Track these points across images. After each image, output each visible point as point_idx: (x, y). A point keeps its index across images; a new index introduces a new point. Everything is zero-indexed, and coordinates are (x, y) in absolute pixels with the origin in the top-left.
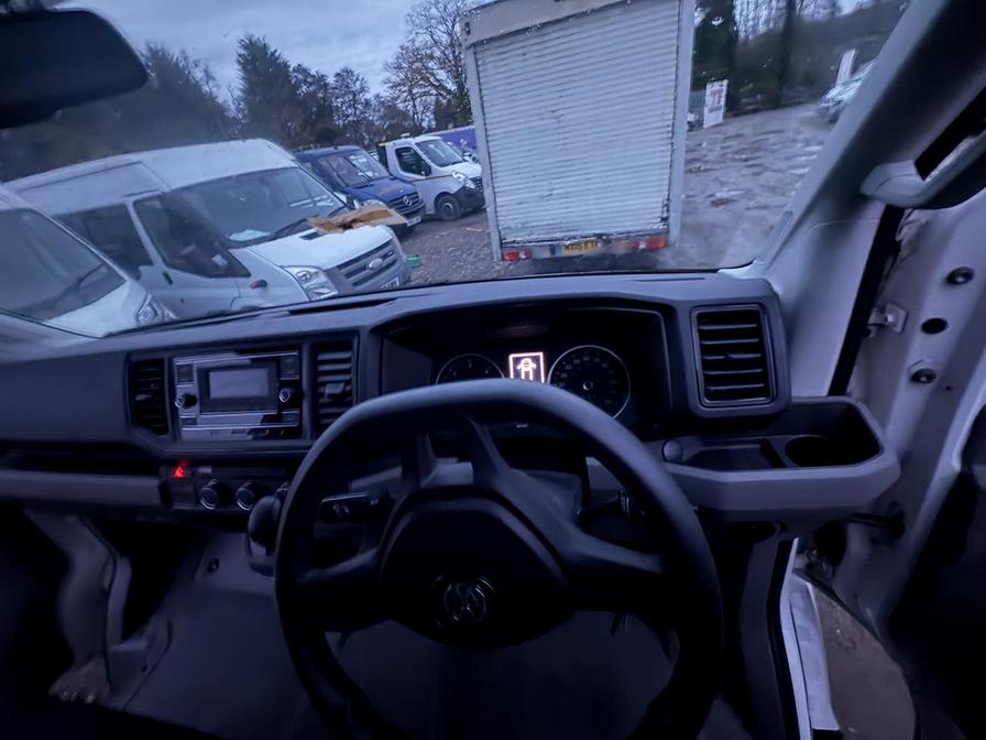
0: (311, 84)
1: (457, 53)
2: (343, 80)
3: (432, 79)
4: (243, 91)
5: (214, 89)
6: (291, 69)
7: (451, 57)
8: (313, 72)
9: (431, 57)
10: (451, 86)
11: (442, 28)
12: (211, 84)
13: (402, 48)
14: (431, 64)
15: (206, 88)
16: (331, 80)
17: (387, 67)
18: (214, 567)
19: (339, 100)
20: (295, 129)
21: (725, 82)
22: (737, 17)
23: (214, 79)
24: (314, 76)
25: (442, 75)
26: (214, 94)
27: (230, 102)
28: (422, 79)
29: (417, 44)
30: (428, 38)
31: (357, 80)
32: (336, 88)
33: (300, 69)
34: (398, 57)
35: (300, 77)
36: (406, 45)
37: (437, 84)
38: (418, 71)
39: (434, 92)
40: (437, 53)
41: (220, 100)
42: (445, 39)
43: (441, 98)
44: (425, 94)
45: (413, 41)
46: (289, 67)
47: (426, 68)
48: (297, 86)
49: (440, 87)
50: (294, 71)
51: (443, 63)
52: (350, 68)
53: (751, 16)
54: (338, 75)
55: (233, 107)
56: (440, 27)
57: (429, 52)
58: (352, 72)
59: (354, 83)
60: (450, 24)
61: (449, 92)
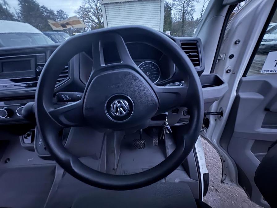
0: (48, 13)
1: (98, 12)
2: (60, 14)
3: (90, 18)
4: (20, 10)
5: (8, 8)
6: (40, 6)
7: (96, 13)
8: (49, 9)
9: (90, 12)
10: (97, 21)
11: (94, 4)
12: (6, 6)
13: (80, 7)
14: (90, 14)
15: (4, 7)
16: (56, 13)
17: (75, 12)
18: (8, 161)
19: (58, 20)
20: (42, 26)
21: (170, 32)
22: (172, 17)
23: (8, 4)
24: (49, 10)
25: (94, 17)
26: (8, 10)
27: (15, 14)
28: (87, 17)
29: (85, 7)
30: (89, 5)
31: (65, 14)
32: (57, 16)
33: (43, 7)
34: (79, 10)
35: (44, 10)
36: (82, 6)
37: (92, 20)
38: (86, 15)
39: (91, 22)
40: (92, 11)
41: (11, 12)
42: (94, 7)
43: (93, 24)
44: (88, 22)
45: (84, 6)
46: (39, 6)
47: (89, 15)
48: (42, 12)
49: (93, 21)
50: (41, 7)
51: (94, 14)
52: (62, 10)
53: (175, 16)
54: (58, 12)
55: (16, 15)
56: (93, 3)
57: (89, 10)
58: (63, 12)
59: (64, 15)
60: (96, 3)
61: (96, 23)
